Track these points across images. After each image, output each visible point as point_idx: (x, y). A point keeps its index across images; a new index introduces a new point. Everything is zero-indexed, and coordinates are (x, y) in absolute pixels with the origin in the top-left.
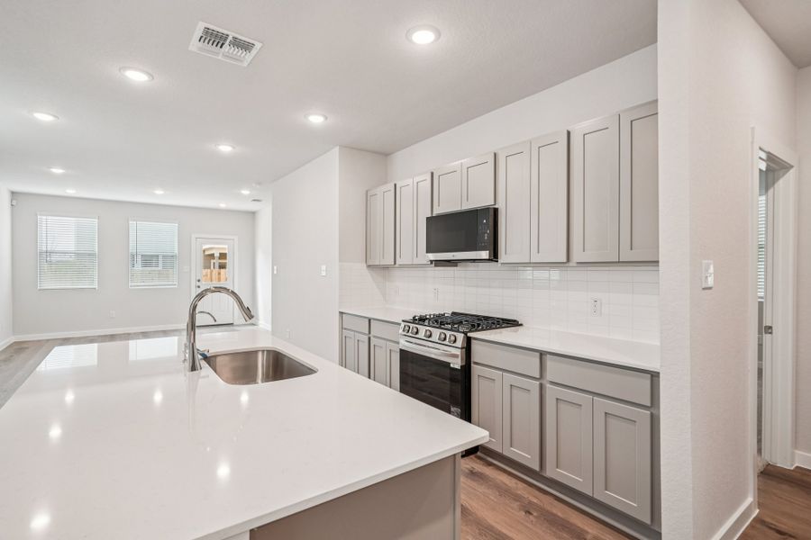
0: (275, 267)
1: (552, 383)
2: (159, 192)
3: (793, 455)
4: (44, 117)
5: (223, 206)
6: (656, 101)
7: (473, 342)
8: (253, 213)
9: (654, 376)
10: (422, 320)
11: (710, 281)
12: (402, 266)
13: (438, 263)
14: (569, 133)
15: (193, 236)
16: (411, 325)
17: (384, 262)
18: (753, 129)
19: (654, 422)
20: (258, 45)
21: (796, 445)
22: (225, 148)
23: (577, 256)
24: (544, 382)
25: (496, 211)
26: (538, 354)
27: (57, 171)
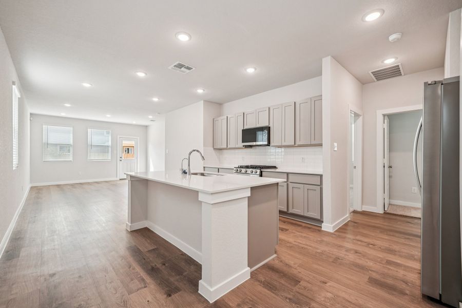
0: (167, 150)
1: (291, 182)
2: (108, 116)
3: (362, 207)
4: (87, 85)
5: (134, 123)
6: (322, 95)
7: (263, 172)
8: (146, 127)
9: (321, 176)
10: (242, 167)
11: (336, 149)
12: (230, 149)
13: (246, 147)
14: (295, 103)
15: (118, 137)
16: (239, 169)
17: (222, 147)
18: (348, 105)
19: (321, 189)
20: (194, 69)
21: (362, 203)
22: (155, 99)
23: (298, 143)
24: (288, 183)
25: (269, 127)
26: (286, 174)
27: (68, 105)
